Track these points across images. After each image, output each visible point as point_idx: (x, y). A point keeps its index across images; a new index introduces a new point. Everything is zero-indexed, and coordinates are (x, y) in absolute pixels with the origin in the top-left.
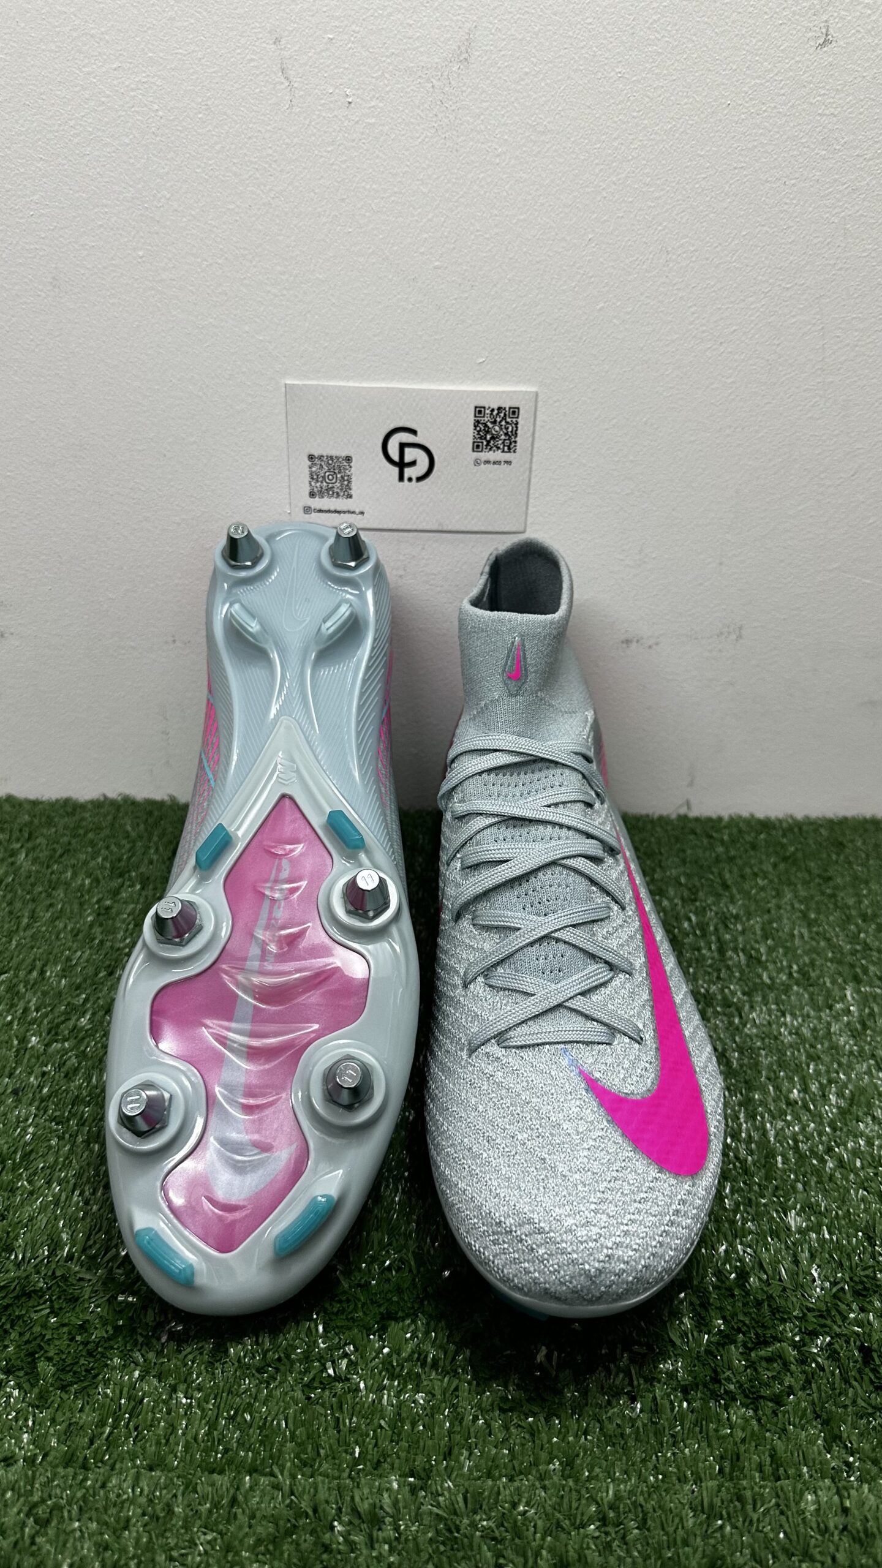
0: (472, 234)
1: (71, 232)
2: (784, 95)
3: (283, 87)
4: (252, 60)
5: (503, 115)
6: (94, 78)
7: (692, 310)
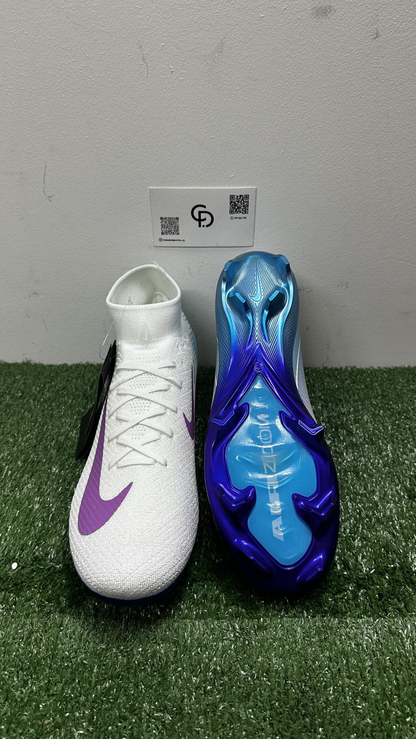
0: (226, 123)
1: (57, 129)
2: (359, 60)
3: (144, 66)
4: (130, 56)
5: (238, 74)
6: (65, 66)
7: (322, 152)
